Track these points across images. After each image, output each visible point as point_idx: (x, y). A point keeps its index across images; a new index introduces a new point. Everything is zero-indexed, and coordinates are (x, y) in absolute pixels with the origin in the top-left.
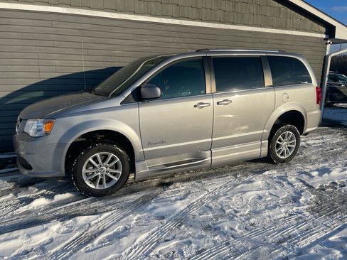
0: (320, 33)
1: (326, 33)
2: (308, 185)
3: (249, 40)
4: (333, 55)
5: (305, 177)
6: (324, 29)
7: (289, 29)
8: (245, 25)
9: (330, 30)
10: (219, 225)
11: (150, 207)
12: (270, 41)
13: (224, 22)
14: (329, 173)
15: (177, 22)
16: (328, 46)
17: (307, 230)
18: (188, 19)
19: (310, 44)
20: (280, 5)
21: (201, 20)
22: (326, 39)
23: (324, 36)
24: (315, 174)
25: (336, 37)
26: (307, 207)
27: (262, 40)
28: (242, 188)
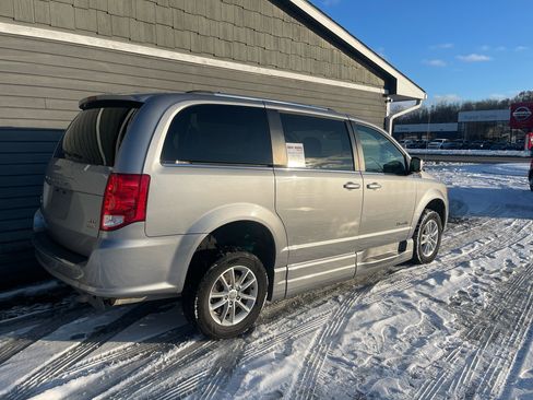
0: (378, 86)
1: (384, 88)
2: (435, 300)
4: (394, 116)
5: (425, 289)
6: (382, 82)
7: (344, 80)
8: (291, 70)
9: (391, 84)
10: (374, 387)
11: (249, 378)
12: (323, 96)
13: (264, 65)
14: (448, 279)
15: (198, 60)
16: (388, 104)
17: (485, 369)
18: (214, 56)
19: (369, 102)
20: (333, 47)
21: (234, 60)
22: (385, 96)
23: (383, 91)
24: (432, 281)
25: (398, 93)
26: (458, 333)
27: (315, 95)
28: (359, 318)
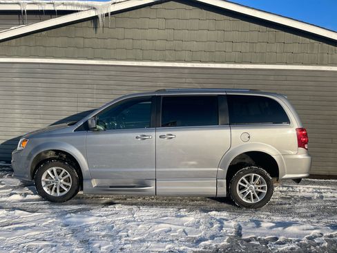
3: (272, 78)
